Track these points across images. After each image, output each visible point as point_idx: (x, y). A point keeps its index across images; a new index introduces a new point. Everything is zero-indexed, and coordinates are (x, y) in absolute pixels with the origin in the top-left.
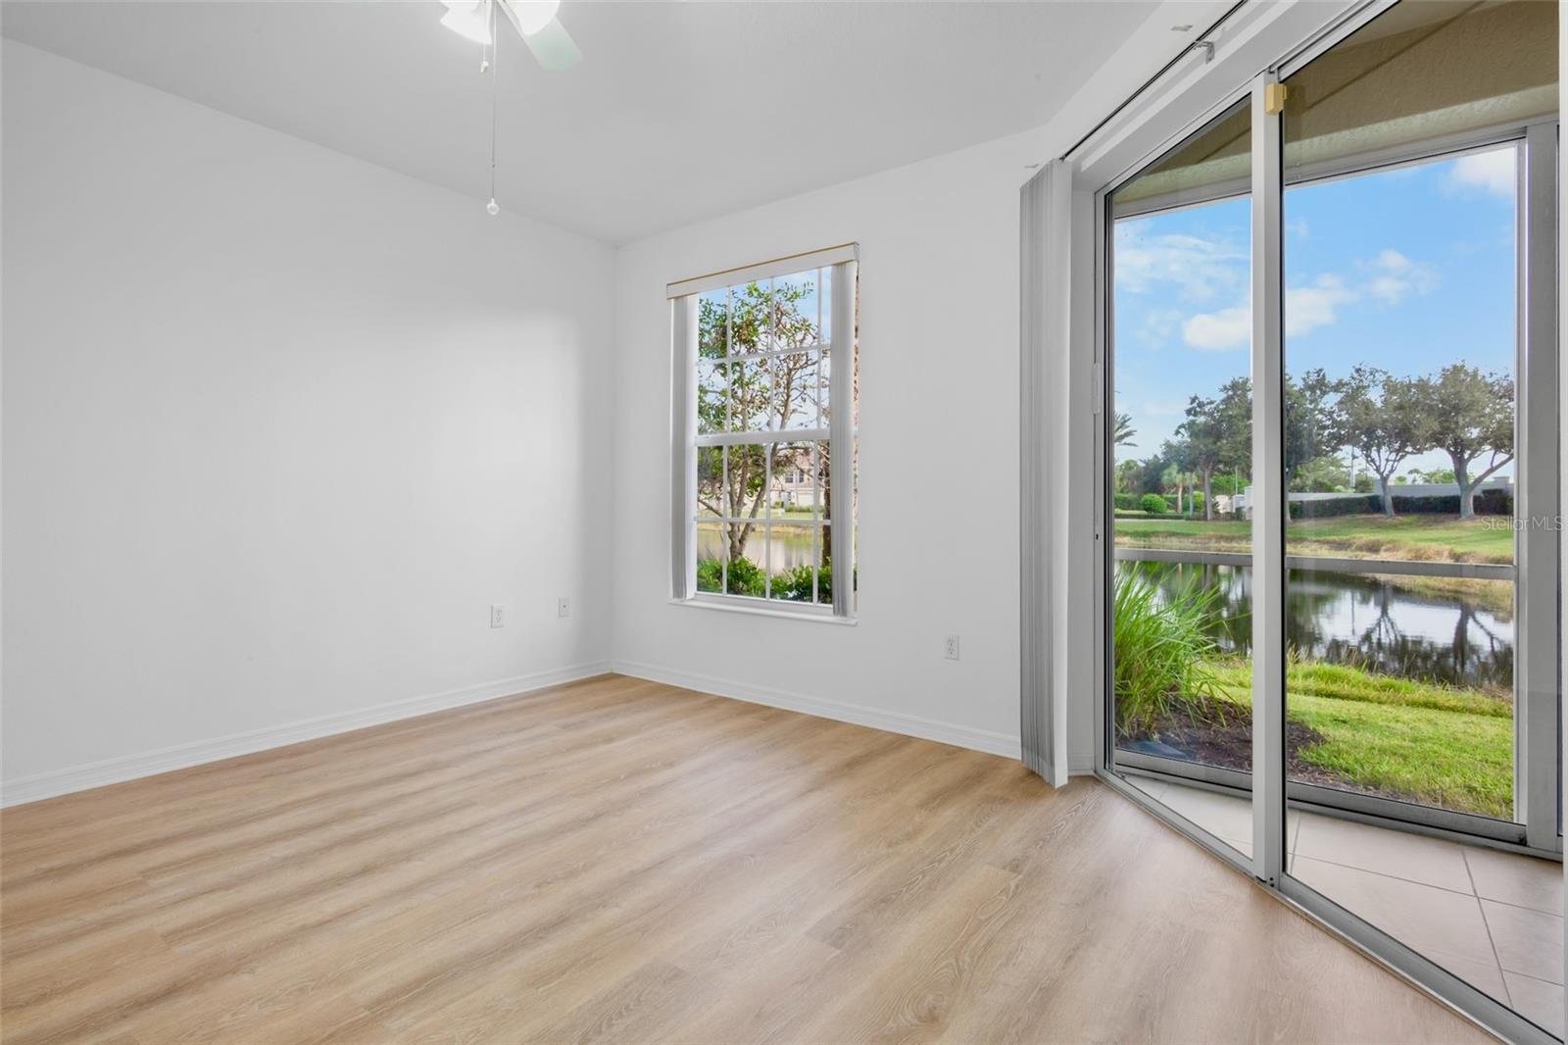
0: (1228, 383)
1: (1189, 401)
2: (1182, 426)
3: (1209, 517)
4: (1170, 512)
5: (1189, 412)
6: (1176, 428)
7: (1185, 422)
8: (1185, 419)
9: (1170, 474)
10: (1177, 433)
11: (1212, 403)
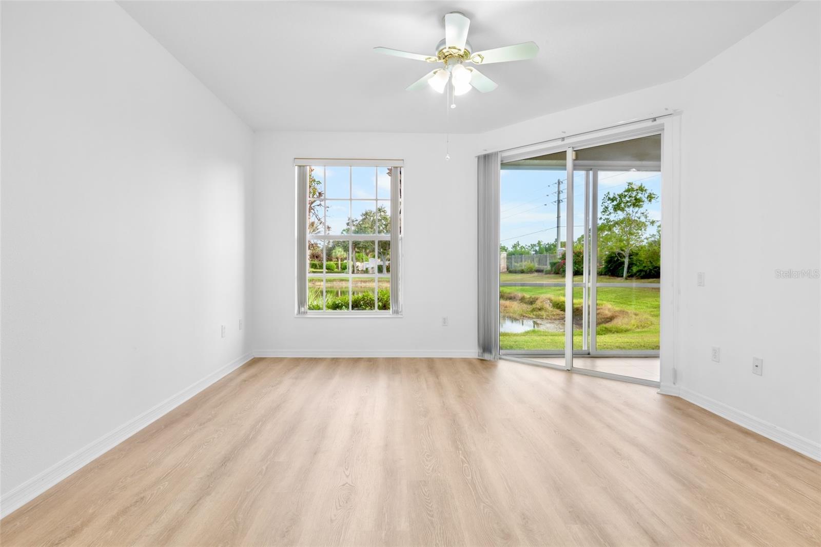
0: (364, 213)
1: (348, 219)
2: (344, 230)
3: (355, 272)
4: (336, 270)
5: (348, 224)
6: (342, 231)
7: (345, 228)
8: (345, 227)
9: (335, 253)
10: (342, 233)
11: (357, 220)
